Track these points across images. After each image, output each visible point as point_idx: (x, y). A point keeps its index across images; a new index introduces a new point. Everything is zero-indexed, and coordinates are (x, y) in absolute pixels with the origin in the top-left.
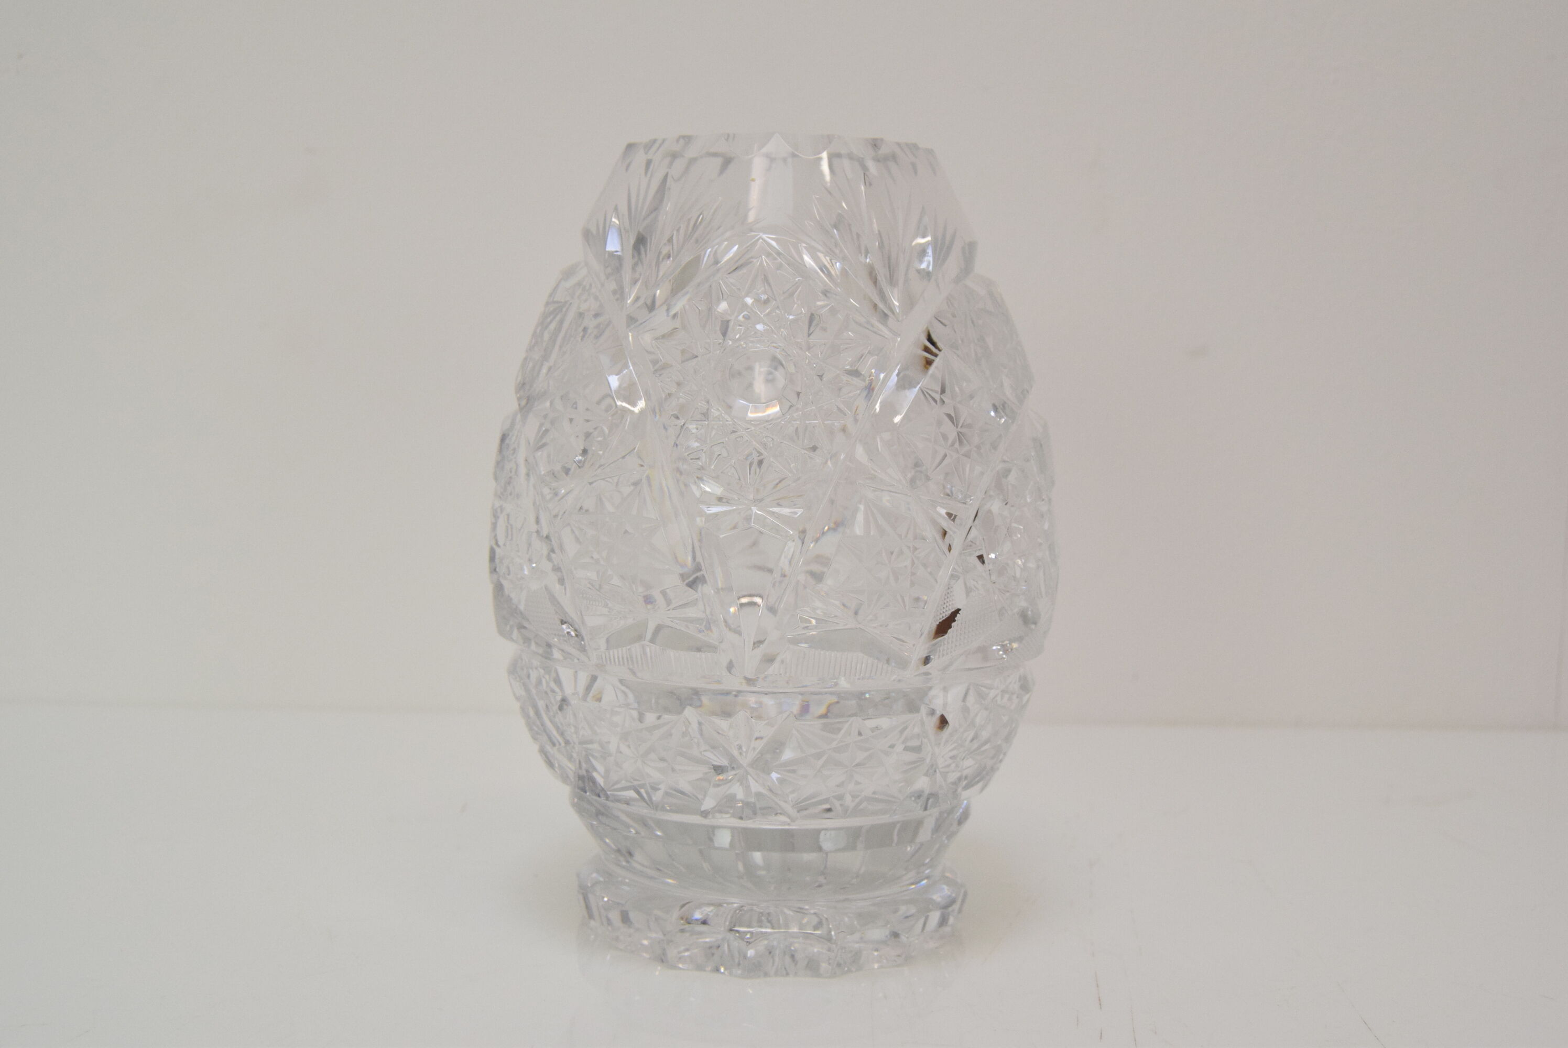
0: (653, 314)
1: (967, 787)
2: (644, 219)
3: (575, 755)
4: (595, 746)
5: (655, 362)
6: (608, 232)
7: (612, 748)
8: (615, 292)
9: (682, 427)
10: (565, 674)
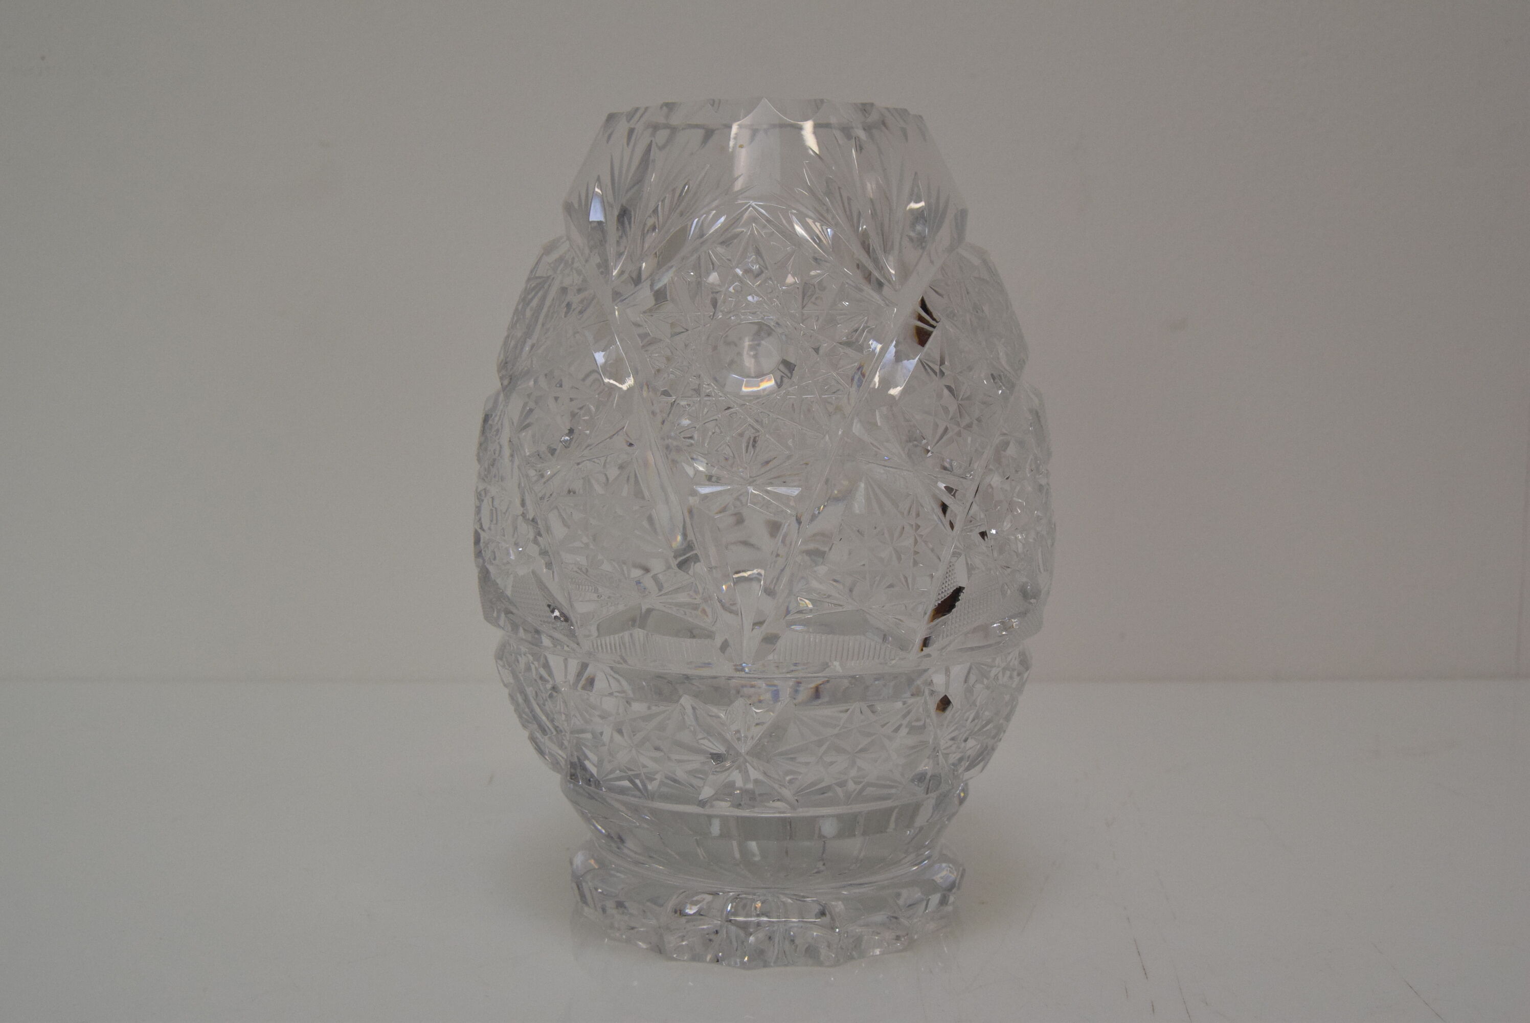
0: (638, 287)
1: (968, 769)
2: (627, 191)
3: (566, 743)
4: (589, 736)
5: (643, 336)
6: (591, 204)
7: (606, 738)
8: (599, 266)
9: (672, 404)
10: (555, 661)
